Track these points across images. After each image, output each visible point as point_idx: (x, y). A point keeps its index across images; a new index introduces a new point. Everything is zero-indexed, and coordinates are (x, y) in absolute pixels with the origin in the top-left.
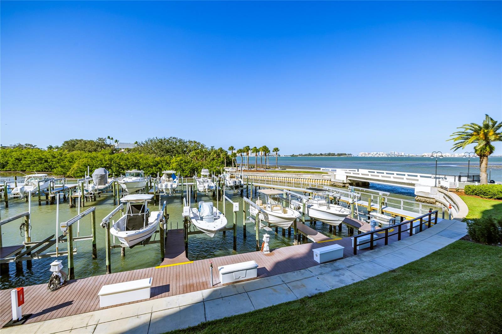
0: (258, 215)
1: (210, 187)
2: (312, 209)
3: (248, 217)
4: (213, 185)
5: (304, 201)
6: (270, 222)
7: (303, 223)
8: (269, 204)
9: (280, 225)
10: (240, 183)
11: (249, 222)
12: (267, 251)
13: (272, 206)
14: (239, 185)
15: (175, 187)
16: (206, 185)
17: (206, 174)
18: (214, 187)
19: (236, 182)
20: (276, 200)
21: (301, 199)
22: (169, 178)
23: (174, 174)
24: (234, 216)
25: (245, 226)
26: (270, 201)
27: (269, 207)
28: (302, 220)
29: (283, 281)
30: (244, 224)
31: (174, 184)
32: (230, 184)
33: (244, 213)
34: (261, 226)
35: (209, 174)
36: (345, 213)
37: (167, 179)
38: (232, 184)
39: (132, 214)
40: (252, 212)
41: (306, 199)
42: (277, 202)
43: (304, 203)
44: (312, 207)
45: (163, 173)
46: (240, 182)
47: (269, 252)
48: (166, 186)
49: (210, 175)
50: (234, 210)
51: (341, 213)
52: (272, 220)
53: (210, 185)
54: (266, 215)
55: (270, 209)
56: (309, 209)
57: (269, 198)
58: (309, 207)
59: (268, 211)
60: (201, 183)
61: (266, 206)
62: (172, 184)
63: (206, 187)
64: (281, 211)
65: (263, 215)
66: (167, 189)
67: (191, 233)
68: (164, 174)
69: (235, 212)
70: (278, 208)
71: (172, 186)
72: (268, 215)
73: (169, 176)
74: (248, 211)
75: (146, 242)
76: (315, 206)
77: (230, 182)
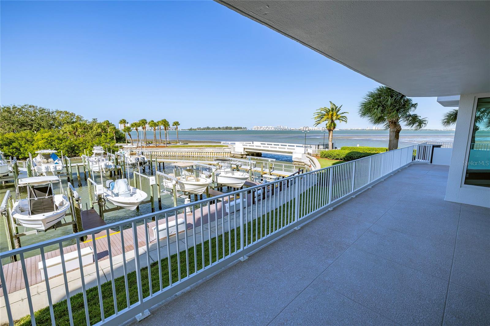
0: (175, 185)
1: (107, 166)
2: (220, 176)
3: (161, 191)
4: (110, 163)
5: (214, 170)
6: (186, 190)
7: (213, 189)
8: (183, 175)
9: (195, 192)
10: (143, 160)
11: (163, 194)
12: (189, 212)
13: (186, 177)
14: (142, 161)
15: (61, 169)
16: (103, 164)
17: (100, 152)
18: (113, 166)
19: (138, 159)
20: (190, 172)
21: (211, 170)
22: (47, 159)
23: (53, 153)
24: (151, 190)
25: (160, 198)
26: (184, 172)
27: (184, 178)
28: (212, 187)
29: (206, 228)
30: (159, 197)
31: (58, 166)
32: (131, 161)
33: (158, 187)
34: (177, 196)
35: (103, 152)
36: (246, 177)
37: (45, 160)
38: (134, 162)
39: (36, 198)
40: (167, 185)
41: (215, 169)
42: (190, 173)
43: (214, 171)
44: (220, 175)
45: (37, 154)
46: (144, 158)
47: (190, 213)
48: (47, 168)
49: (105, 154)
50: (151, 184)
51: (243, 177)
52: (188, 188)
53: (107, 164)
54: (182, 185)
55: (185, 180)
56: (217, 177)
57: (183, 170)
58: (217, 175)
59: (184, 181)
60: (94, 163)
61: (180, 177)
62: (56, 166)
63: (103, 167)
64: (195, 180)
65: (179, 186)
66: (49, 172)
67: (106, 211)
68: (39, 155)
69: (152, 186)
70: (192, 178)
71: (56, 168)
72: (184, 184)
73: (47, 156)
74: (162, 184)
75: (59, 224)
76: (223, 174)
77: (131, 159)
